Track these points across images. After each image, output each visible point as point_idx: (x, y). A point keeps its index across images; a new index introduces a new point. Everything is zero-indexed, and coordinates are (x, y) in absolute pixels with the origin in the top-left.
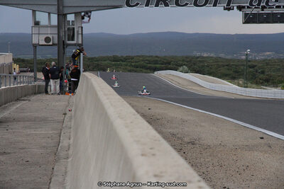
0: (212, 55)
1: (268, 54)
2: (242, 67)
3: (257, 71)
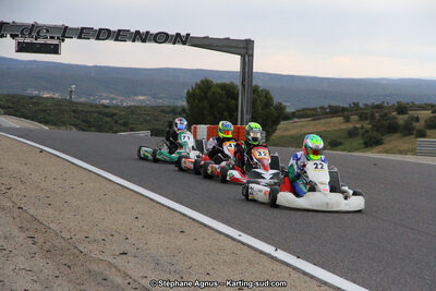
0: (56, 96)
1: (141, 99)
2: (95, 115)
3: (116, 122)
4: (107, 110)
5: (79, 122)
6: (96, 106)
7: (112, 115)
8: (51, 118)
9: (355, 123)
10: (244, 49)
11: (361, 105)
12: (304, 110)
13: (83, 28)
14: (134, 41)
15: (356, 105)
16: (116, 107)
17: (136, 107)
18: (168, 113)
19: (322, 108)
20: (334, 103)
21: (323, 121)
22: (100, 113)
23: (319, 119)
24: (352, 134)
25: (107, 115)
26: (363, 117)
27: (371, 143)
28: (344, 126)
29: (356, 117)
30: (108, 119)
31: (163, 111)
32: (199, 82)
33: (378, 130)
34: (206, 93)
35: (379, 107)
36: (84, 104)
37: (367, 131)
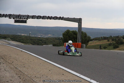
0: (26, 35)
1: (50, 36)
2: (37, 40)
3: (43, 42)
4: (40, 39)
5: (32, 42)
6: (37, 38)
7: (42, 40)
8: (24, 41)
9: (111, 41)
10: (79, 21)
11: (113, 37)
12: (96, 38)
13: (33, 16)
14: (48, 19)
15: (111, 36)
16: (43, 38)
17: (48, 38)
18: (57, 39)
19: (101, 37)
20: (105, 36)
21: (101, 41)
22: (38, 40)
23: (100, 41)
24: (110, 45)
25: (40, 40)
26: (113, 40)
27: (115, 47)
28: (108, 43)
29: (111, 40)
30: (40, 41)
31: (56, 39)
32: (66, 30)
33: (117, 43)
34: (68, 34)
35: (118, 37)
36: (34, 37)
37: (114, 44)
